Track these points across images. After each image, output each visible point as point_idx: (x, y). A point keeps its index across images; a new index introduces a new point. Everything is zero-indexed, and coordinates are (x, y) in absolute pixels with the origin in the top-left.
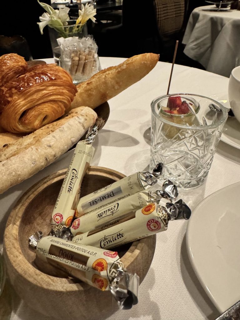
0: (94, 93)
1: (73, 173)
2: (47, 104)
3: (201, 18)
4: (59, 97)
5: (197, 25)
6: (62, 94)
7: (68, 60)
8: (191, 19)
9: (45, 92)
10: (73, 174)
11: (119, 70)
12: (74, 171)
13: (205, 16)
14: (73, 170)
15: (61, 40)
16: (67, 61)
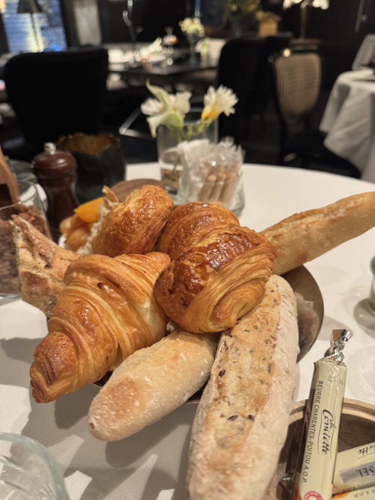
0: (286, 252)
1: (326, 417)
3: (353, 92)
7: (198, 179)
10: (326, 419)
12: (326, 414)
14: (325, 412)
16: (195, 182)
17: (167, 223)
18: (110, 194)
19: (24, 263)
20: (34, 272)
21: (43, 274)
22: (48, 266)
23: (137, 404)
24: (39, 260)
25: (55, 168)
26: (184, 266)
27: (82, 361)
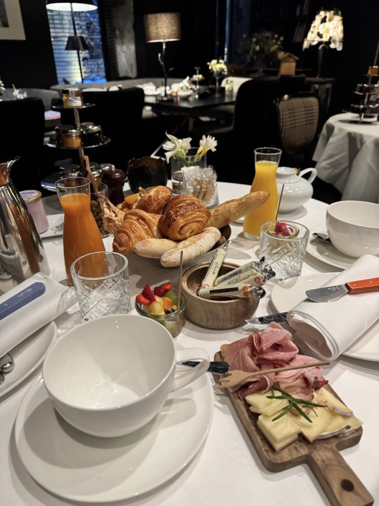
0: (220, 217)
2: (195, 223)
3: (336, 131)
4: (201, 219)
5: (331, 140)
6: (203, 217)
7: (190, 187)
8: (324, 131)
9: (194, 215)
11: (240, 202)
13: (341, 130)
14: (216, 263)
15: (185, 170)
16: (189, 189)
17: (167, 203)
18: (142, 190)
19: (106, 214)
20: (110, 217)
21: (114, 218)
22: (116, 216)
23: (149, 245)
24: (112, 213)
25: (114, 177)
26: (169, 213)
27: (131, 242)
